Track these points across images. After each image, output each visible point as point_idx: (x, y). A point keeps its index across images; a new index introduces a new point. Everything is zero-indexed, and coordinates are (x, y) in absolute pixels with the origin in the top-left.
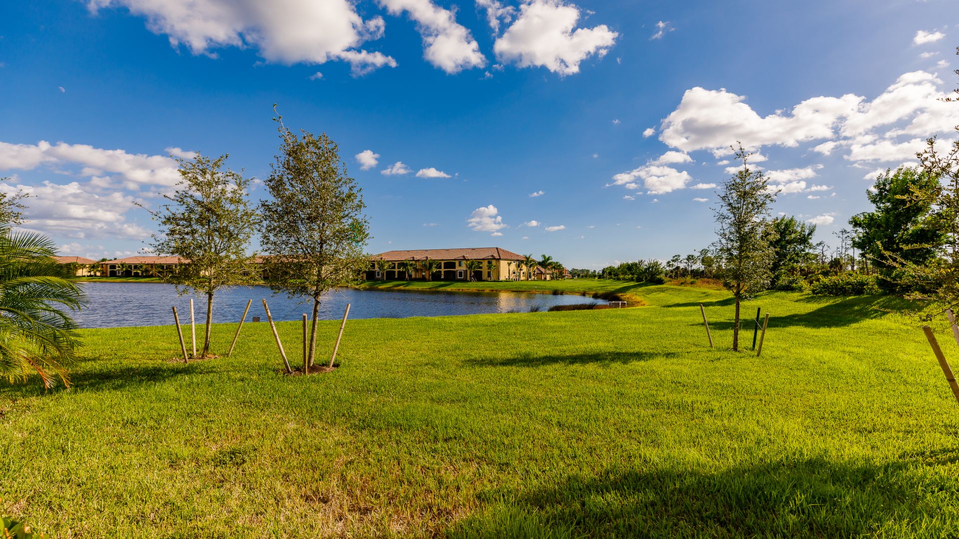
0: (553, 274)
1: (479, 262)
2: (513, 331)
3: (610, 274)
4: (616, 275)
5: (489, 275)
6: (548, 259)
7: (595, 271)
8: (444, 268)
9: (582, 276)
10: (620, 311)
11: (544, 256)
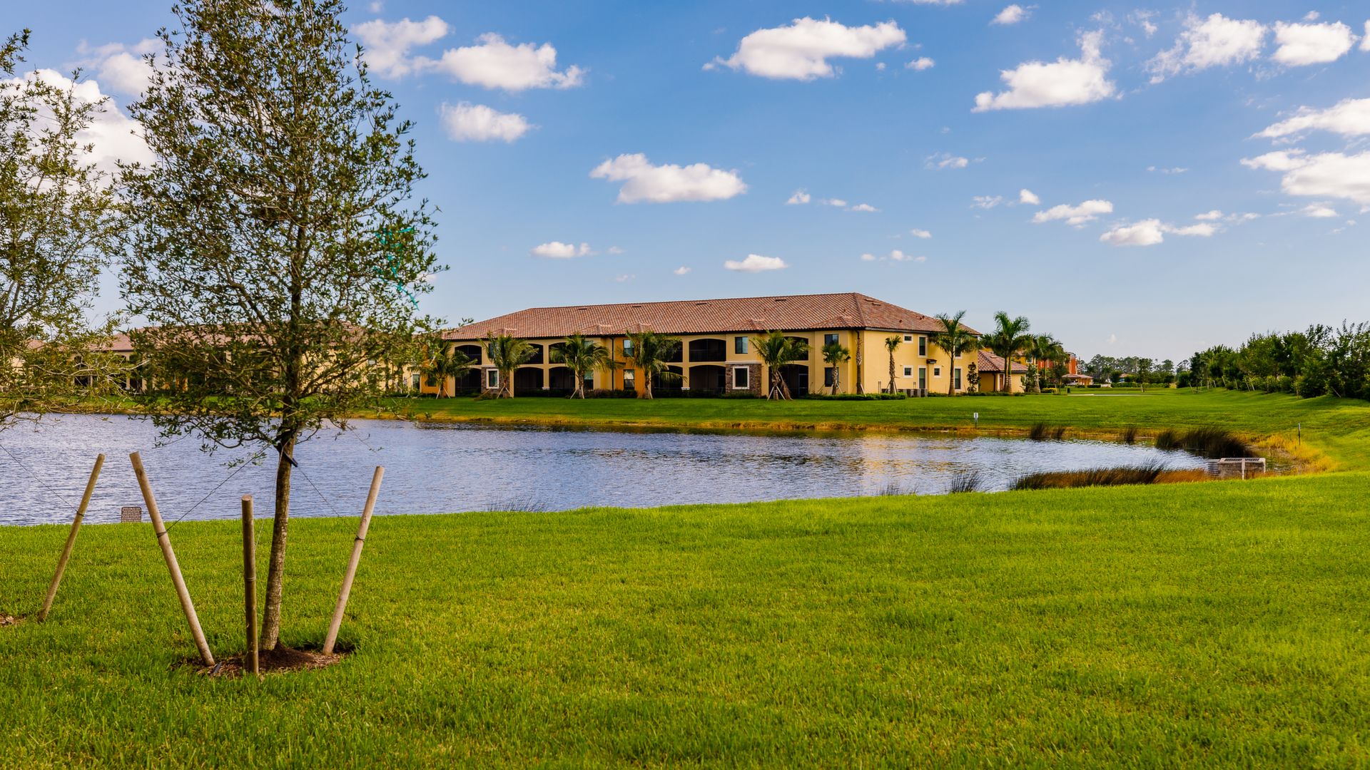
0: (1030, 373)
1: (798, 339)
2: (883, 549)
3: (1216, 372)
4: (1235, 374)
5: (829, 379)
6: (1016, 326)
7: (1168, 364)
8: (691, 360)
9: (1128, 380)
10: (1238, 487)
11: (1002, 319)
